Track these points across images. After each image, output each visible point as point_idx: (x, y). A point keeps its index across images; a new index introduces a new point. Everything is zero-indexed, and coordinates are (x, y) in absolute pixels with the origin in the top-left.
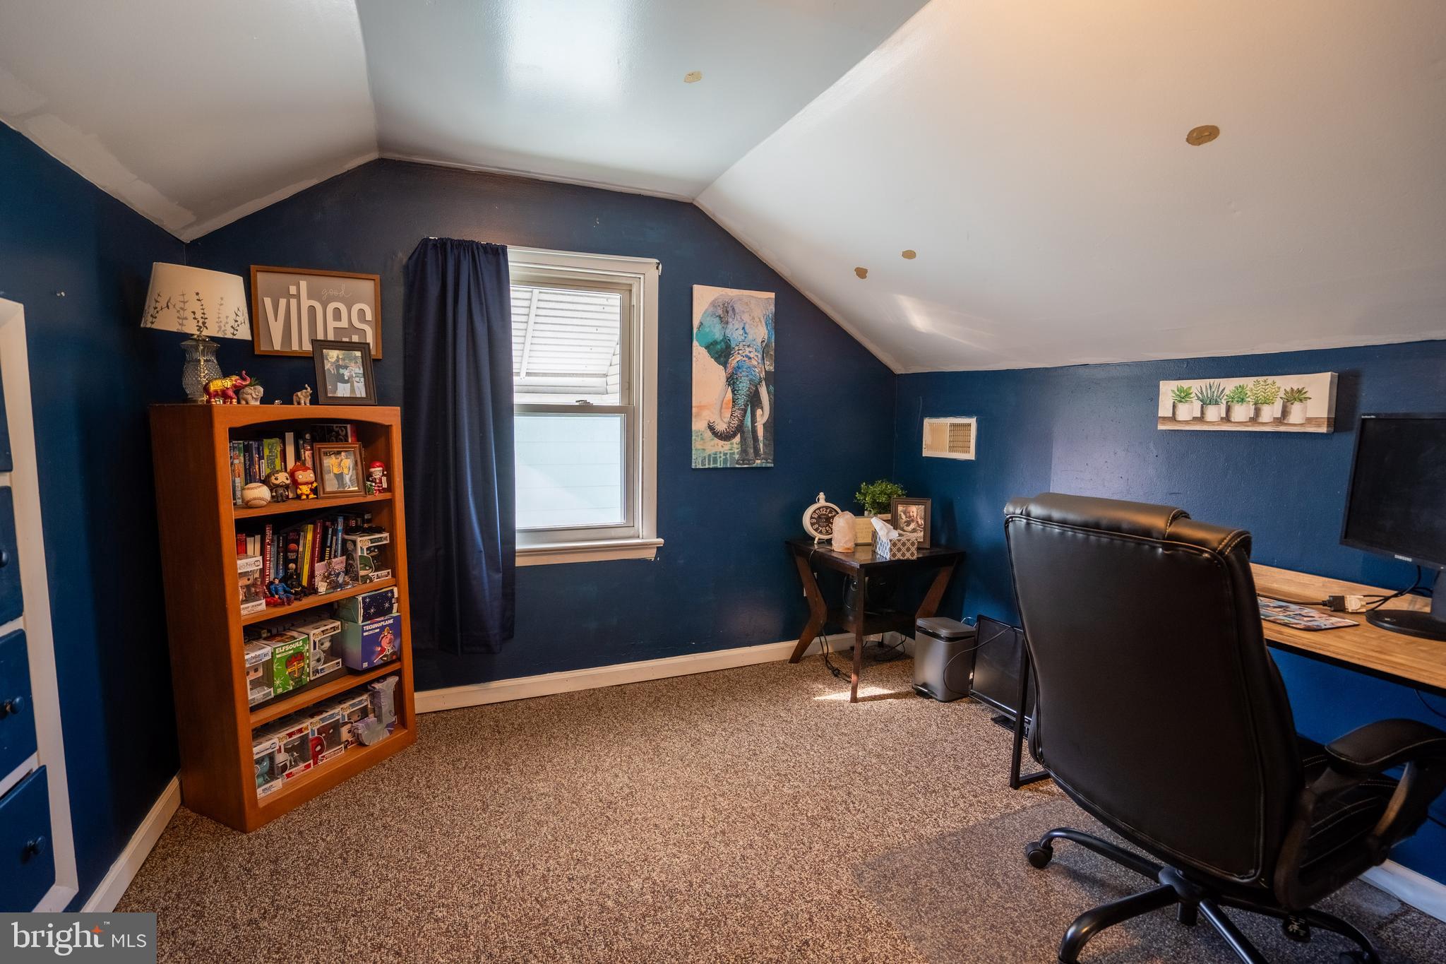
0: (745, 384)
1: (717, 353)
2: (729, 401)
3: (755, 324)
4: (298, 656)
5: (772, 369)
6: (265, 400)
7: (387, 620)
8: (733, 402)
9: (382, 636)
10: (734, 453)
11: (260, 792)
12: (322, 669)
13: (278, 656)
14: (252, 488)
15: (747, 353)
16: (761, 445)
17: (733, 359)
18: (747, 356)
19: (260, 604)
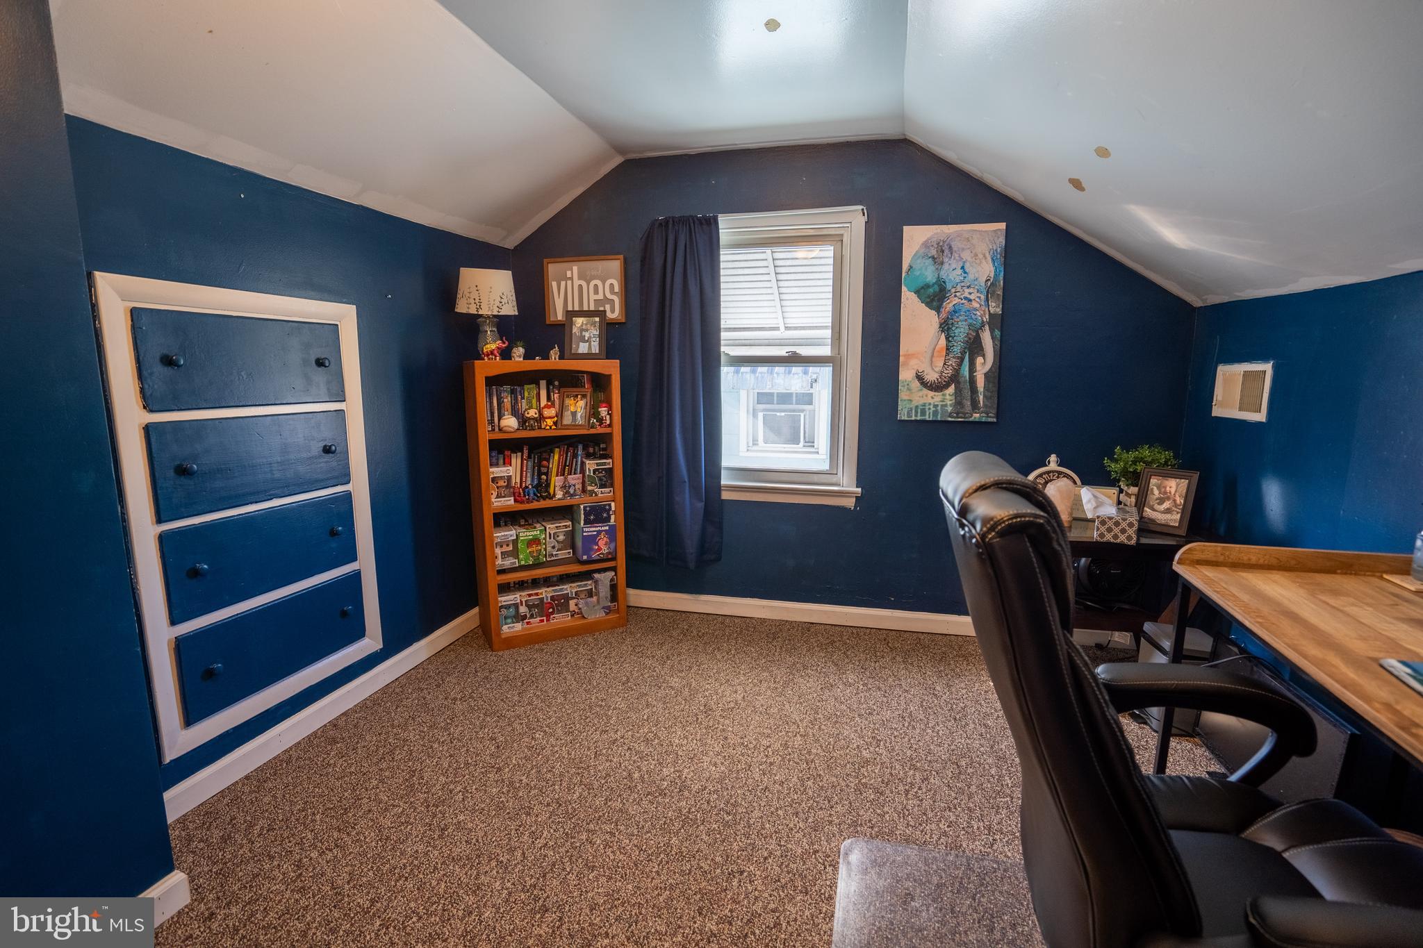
0: (962, 330)
1: (929, 297)
2: (942, 349)
3: (978, 261)
4: (535, 541)
5: (999, 311)
6: (526, 357)
7: (604, 526)
8: (947, 349)
9: (599, 538)
10: (946, 405)
11: (505, 628)
12: (556, 555)
13: (521, 538)
14: (507, 419)
15: (966, 295)
16: (981, 397)
17: (949, 303)
18: (966, 298)
19: (510, 500)
